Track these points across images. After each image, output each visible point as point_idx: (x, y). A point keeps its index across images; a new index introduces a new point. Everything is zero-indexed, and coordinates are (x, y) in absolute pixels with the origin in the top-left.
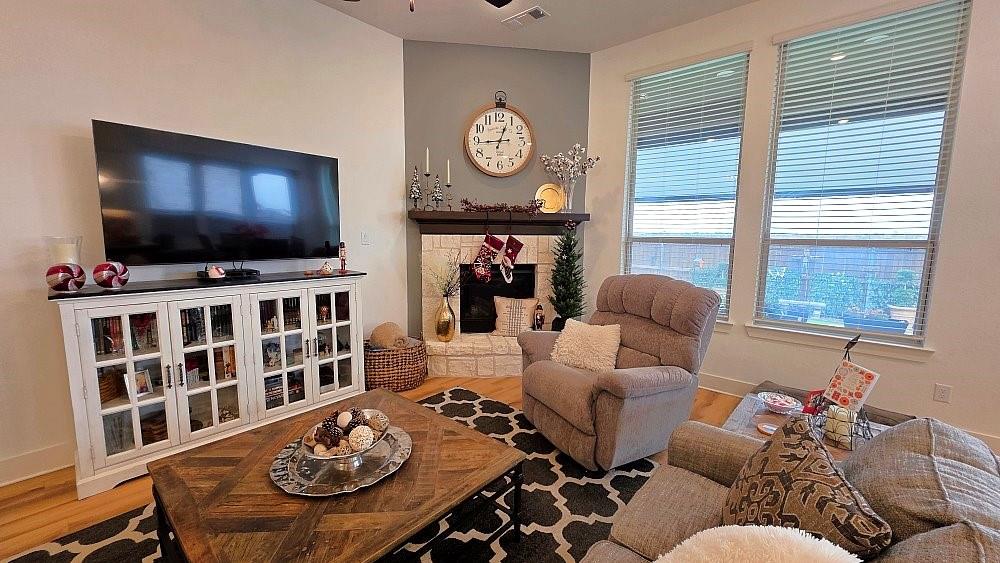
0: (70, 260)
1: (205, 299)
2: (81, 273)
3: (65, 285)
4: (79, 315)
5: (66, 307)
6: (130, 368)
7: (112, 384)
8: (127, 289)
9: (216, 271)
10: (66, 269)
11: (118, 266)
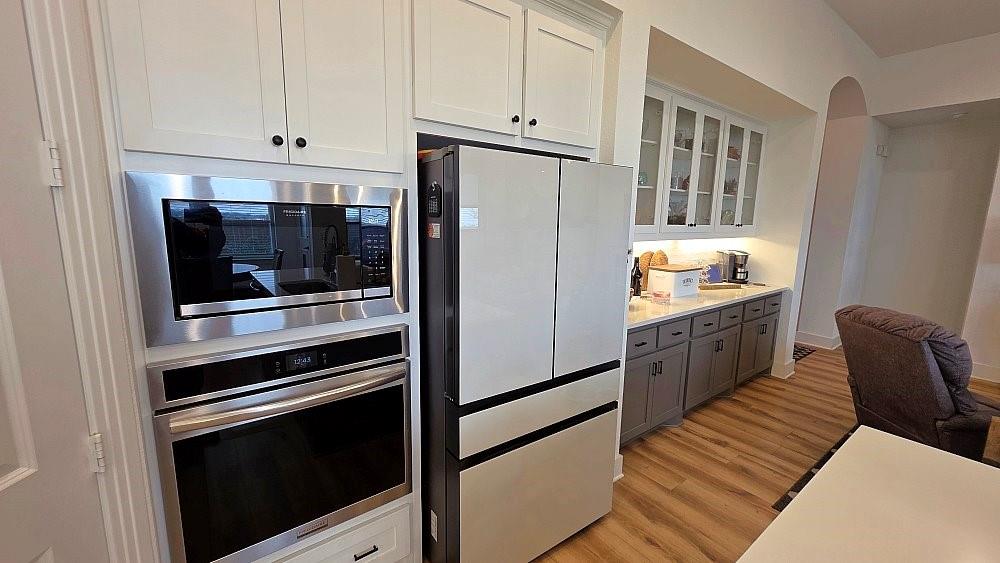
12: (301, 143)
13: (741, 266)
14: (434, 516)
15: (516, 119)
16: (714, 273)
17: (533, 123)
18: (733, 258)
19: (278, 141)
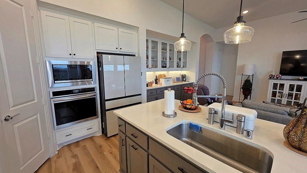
0: (274, 74)
1: (296, 83)
2: (274, 76)
3: (271, 77)
4: (272, 82)
5: (270, 80)
6: (277, 92)
7: (274, 94)
8: (281, 79)
9: (301, 78)
10: (272, 75)
11: (280, 75)
12: (75, 55)
13: (185, 77)
14: (103, 123)
15: (117, 48)
16: (178, 79)
17: (121, 49)
18: (182, 76)
19: (70, 54)
